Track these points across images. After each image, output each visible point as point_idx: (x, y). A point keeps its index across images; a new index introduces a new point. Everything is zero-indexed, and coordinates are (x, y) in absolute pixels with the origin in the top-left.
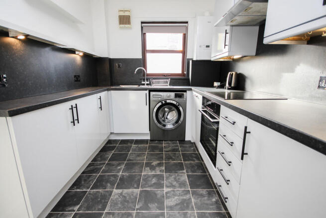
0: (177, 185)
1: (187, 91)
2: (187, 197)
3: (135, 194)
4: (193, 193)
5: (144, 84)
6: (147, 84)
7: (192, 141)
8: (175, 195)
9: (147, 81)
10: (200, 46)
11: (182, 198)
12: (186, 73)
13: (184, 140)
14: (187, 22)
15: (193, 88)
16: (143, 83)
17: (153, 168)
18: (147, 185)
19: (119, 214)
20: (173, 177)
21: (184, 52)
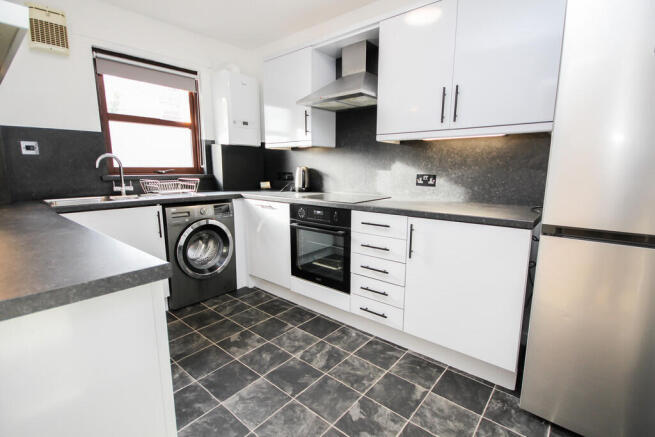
0: (302, 344)
1: (234, 200)
2: (328, 347)
3: (264, 386)
4: (330, 340)
5: (119, 193)
6: (128, 193)
7: (251, 287)
8: (314, 355)
9: (127, 184)
10: (235, 122)
11: (324, 352)
12: (204, 166)
13: (236, 290)
14: (195, 73)
15: (243, 194)
16: (116, 189)
17: (241, 344)
18: (266, 367)
19: (276, 417)
20: (285, 338)
21: (195, 128)
